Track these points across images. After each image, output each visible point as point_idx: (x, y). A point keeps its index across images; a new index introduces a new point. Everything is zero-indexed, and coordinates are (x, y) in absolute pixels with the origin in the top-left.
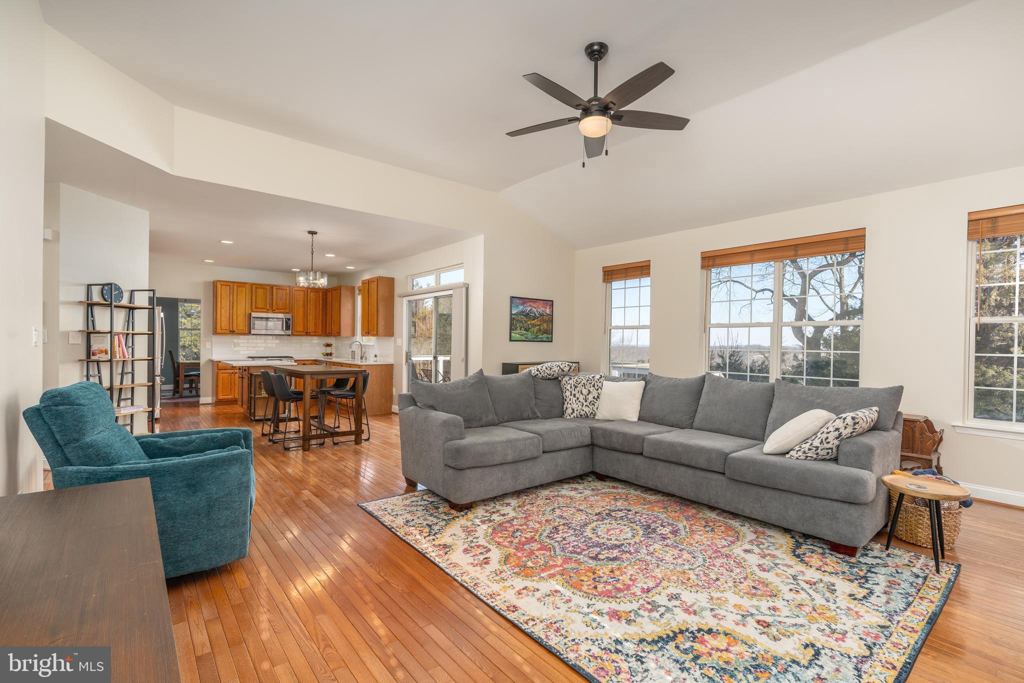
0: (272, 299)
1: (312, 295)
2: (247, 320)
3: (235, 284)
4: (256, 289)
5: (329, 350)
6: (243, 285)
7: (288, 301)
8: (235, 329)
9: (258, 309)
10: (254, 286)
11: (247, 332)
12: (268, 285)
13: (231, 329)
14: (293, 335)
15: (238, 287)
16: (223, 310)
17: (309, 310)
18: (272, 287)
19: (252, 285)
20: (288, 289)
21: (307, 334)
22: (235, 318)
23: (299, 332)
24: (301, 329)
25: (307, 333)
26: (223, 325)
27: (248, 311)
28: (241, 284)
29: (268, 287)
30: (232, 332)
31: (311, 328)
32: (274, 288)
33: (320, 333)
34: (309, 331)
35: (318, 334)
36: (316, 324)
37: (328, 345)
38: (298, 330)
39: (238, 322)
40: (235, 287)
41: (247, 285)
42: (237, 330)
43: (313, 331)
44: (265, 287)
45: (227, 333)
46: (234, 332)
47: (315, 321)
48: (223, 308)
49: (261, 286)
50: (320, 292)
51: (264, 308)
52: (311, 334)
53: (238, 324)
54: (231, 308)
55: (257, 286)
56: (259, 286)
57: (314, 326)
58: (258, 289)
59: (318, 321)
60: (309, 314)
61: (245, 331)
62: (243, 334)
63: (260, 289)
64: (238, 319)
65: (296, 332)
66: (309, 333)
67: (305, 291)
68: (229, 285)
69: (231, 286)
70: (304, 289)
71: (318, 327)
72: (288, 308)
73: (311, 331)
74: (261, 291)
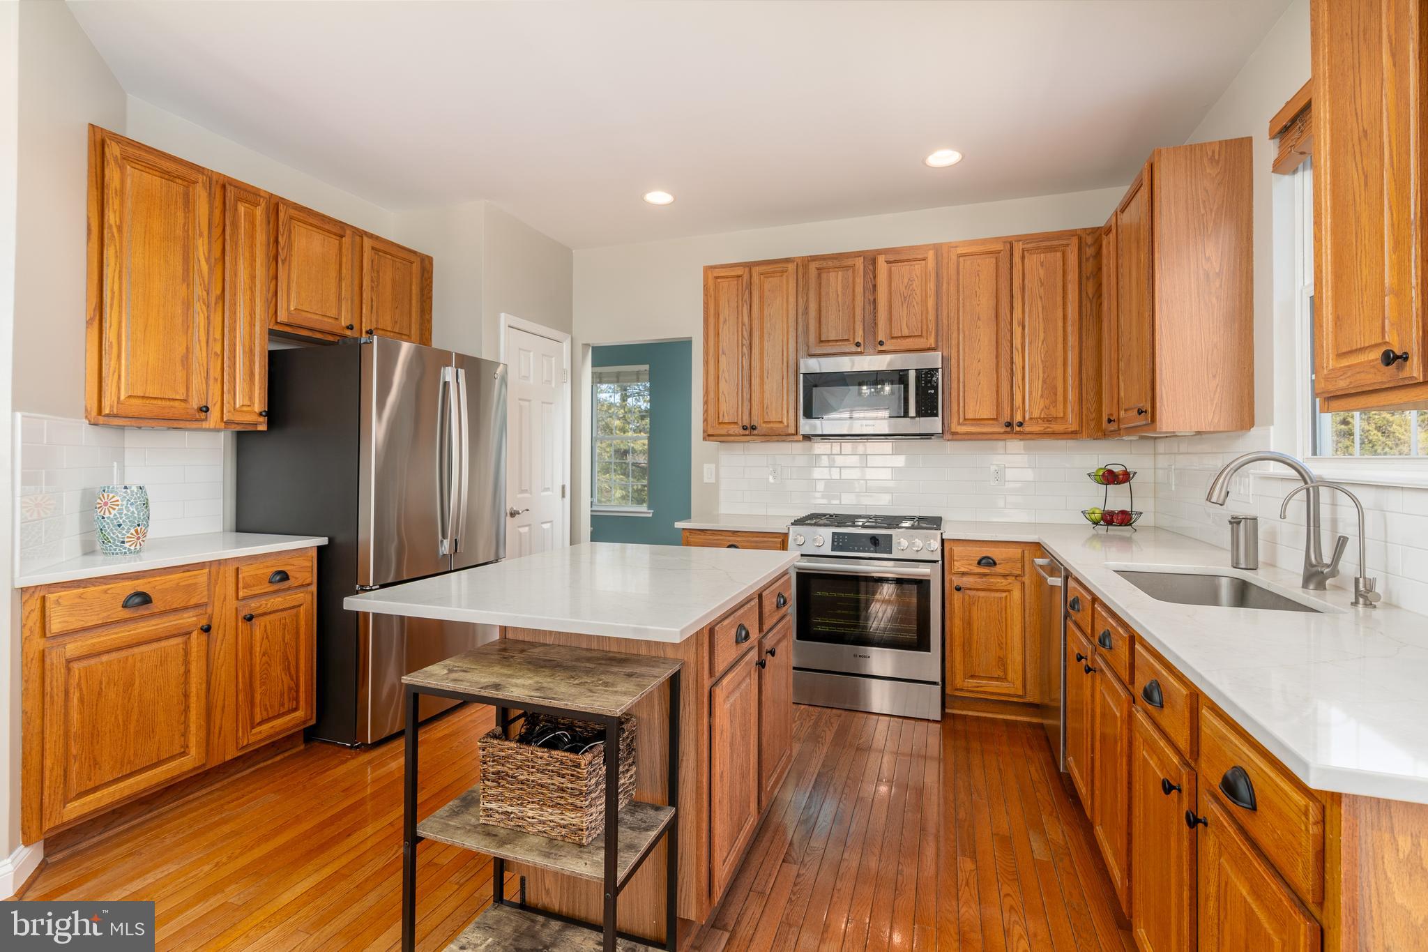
0: (874, 303)
1: (1032, 265)
3: (756, 270)
4: (819, 276)
5: (1117, 499)
6: (778, 267)
7: (931, 302)
8: (756, 421)
9: (823, 345)
10: (813, 266)
12: (858, 254)
13: (746, 423)
14: (948, 434)
15: (767, 275)
16: (723, 359)
17: (1017, 330)
18: (871, 258)
19: (807, 261)
20: (931, 255)
21: (1012, 428)
22: (757, 382)
23: (974, 421)
24: (985, 412)
25: (1009, 424)
26: (723, 407)
28: (775, 266)
29: (859, 263)
30: (752, 430)
31: (1031, 403)
32: (881, 260)
33: (1072, 423)
34: (1019, 418)
35: (1056, 427)
36: (1049, 388)
37: (1111, 478)
38: (970, 415)
39: (767, 395)
40: (755, 279)
41: (791, 267)
42: (764, 422)
43: (1036, 415)
44: (850, 262)
45: (736, 435)
46: (755, 432)
47: (1044, 372)
48: (724, 353)
49: (835, 262)
50: (1068, 245)
51: (848, 340)
52: (1027, 428)
53: (765, 401)
54: (745, 350)
55: (821, 262)
56: (830, 263)
57: (1042, 396)
58: (824, 276)
59: (1060, 372)
60: (1019, 347)
61: (788, 426)
62: (780, 435)
63: (832, 275)
64: (766, 387)
65: (959, 424)
66: (1020, 424)
67: (999, 252)
68: (738, 276)
69: (746, 277)
70: (999, 247)
71: (1060, 398)
72: (931, 332)
73: (1027, 417)
74: (835, 281)
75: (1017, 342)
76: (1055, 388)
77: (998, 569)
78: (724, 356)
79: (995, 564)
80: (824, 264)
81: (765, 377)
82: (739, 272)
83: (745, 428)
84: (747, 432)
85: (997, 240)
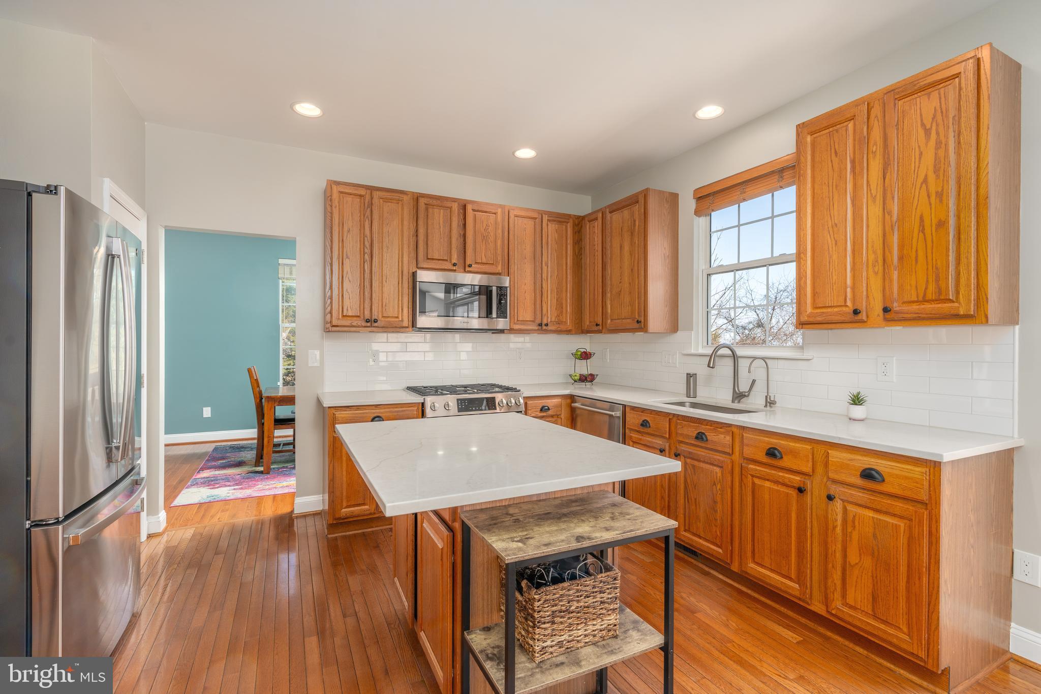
0: (464, 236)
1: (551, 229)
2: (406, 291)
3: (376, 194)
4: (427, 209)
5: (583, 368)
6: (396, 196)
8: (377, 315)
9: (431, 261)
10: (422, 201)
11: (405, 323)
12: (454, 200)
13: (367, 316)
14: (510, 330)
15: (386, 200)
16: (347, 263)
17: (545, 268)
18: (463, 205)
19: (417, 198)
20: (499, 211)
21: (542, 327)
22: (376, 284)
23: (524, 322)
24: (528, 316)
25: (540, 325)
26: (347, 303)
27: (408, 268)
28: (393, 195)
29: (455, 206)
30: (371, 322)
31: (550, 314)
32: (469, 208)
33: (569, 327)
34: (545, 322)
35: (563, 328)
36: (560, 306)
37: (586, 356)
38: (520, 319)
39: (385, 295)
40: (375, 201)
41: (405, 198)
42: (383, 317)
43: (553, 320)
44: (449, 204)
45: (359, 327)
46: (376, 324)
47: (557, 295)
48: (347, 257)
49: (439, 202)
50: (568, 223)
51: (447, 260)
52: (549, 328)
53: (384, 300)
54: (367, 257)
55: (429, 200)
56: (435, 202)
57: (556, 309)
58: (430, 210)
59: (564, 295)
60: (546, 278)
61: (402, 321)
62: (396, 327)
63: (436, 211)
64: (385, 289)
65: (515, 323)
66: (547, 325)
67: (536, 218)
68: (361, 196)
69: (368, 197)
70: (535, 215)
71: (564, 311)
72: (499, 263)
73: (549, 320)
74: (438, 216)
75: (544, 276)
76: (562, 304)
77: (550, 413)
78: (347, 260)
79: (549, 409)
80: (431, 201)
81: (384, 282)
82: (362, 192)
83: (367, 321)
84: (369, 324)
85: (533, 210)
